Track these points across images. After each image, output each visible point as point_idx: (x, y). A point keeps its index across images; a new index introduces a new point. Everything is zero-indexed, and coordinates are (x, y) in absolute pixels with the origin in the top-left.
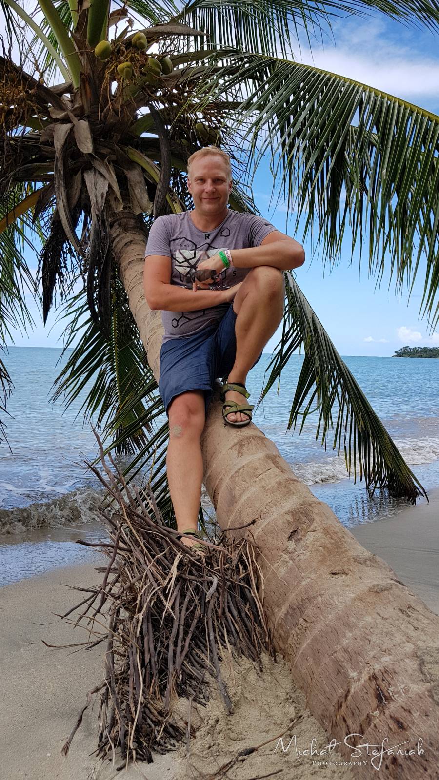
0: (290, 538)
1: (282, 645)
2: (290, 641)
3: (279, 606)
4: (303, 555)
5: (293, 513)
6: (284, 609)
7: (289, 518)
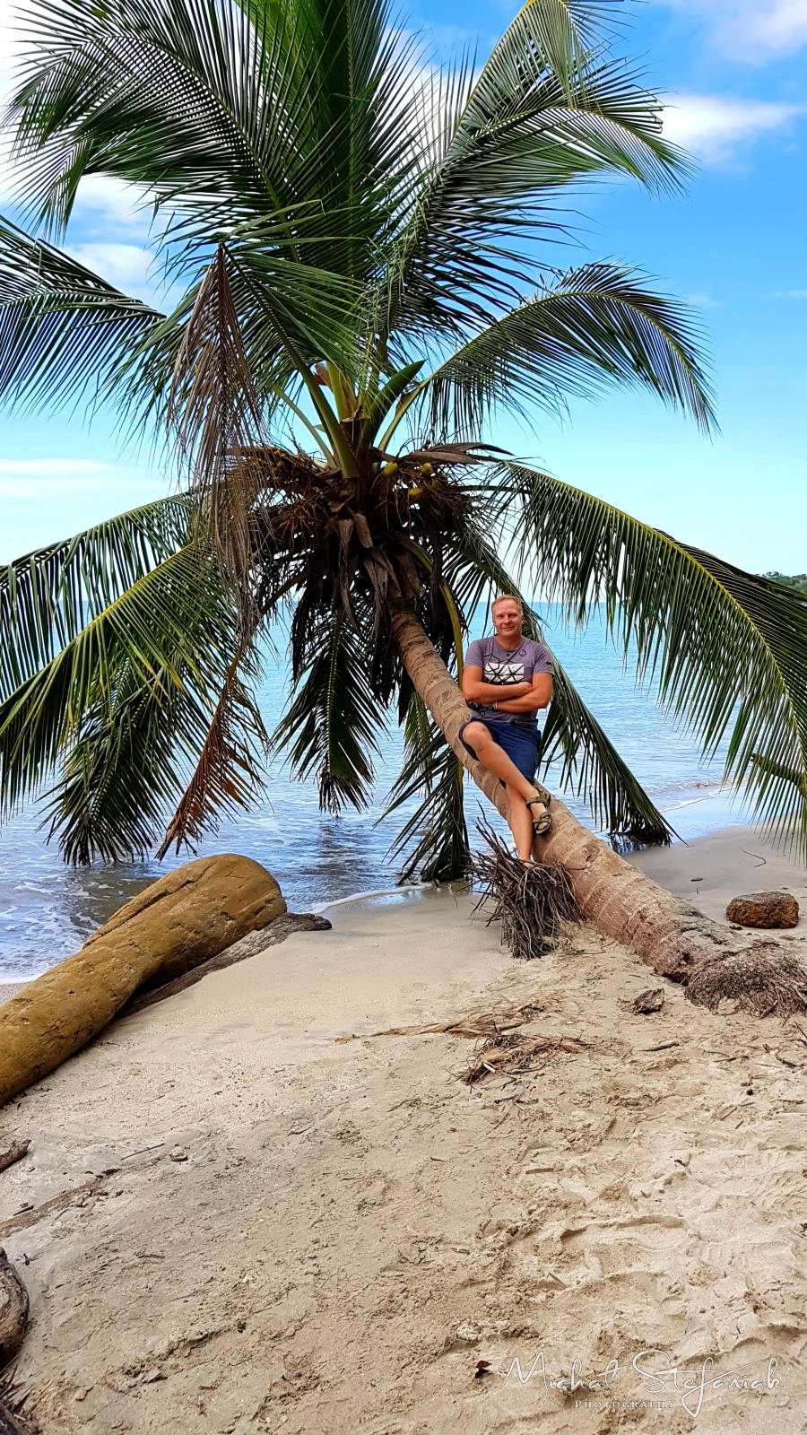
0: (587, 860)
1: (588, 913)
2: (594, 910)
3: (585, 895)
4: (596, 868)
5: (587, 846)
6: (589, 896)
7: (585, 849)
